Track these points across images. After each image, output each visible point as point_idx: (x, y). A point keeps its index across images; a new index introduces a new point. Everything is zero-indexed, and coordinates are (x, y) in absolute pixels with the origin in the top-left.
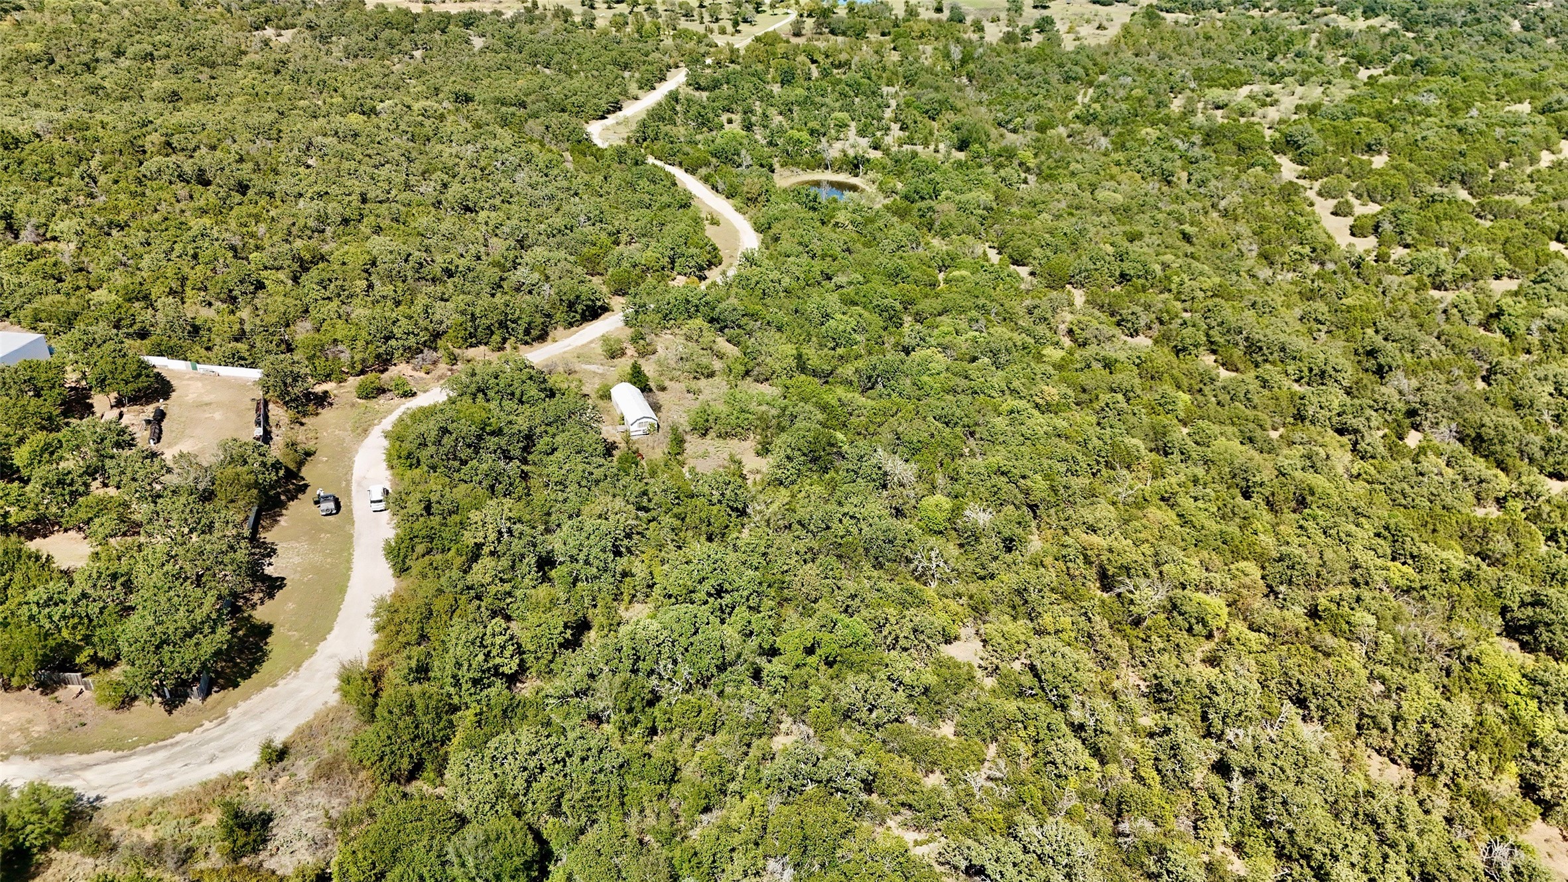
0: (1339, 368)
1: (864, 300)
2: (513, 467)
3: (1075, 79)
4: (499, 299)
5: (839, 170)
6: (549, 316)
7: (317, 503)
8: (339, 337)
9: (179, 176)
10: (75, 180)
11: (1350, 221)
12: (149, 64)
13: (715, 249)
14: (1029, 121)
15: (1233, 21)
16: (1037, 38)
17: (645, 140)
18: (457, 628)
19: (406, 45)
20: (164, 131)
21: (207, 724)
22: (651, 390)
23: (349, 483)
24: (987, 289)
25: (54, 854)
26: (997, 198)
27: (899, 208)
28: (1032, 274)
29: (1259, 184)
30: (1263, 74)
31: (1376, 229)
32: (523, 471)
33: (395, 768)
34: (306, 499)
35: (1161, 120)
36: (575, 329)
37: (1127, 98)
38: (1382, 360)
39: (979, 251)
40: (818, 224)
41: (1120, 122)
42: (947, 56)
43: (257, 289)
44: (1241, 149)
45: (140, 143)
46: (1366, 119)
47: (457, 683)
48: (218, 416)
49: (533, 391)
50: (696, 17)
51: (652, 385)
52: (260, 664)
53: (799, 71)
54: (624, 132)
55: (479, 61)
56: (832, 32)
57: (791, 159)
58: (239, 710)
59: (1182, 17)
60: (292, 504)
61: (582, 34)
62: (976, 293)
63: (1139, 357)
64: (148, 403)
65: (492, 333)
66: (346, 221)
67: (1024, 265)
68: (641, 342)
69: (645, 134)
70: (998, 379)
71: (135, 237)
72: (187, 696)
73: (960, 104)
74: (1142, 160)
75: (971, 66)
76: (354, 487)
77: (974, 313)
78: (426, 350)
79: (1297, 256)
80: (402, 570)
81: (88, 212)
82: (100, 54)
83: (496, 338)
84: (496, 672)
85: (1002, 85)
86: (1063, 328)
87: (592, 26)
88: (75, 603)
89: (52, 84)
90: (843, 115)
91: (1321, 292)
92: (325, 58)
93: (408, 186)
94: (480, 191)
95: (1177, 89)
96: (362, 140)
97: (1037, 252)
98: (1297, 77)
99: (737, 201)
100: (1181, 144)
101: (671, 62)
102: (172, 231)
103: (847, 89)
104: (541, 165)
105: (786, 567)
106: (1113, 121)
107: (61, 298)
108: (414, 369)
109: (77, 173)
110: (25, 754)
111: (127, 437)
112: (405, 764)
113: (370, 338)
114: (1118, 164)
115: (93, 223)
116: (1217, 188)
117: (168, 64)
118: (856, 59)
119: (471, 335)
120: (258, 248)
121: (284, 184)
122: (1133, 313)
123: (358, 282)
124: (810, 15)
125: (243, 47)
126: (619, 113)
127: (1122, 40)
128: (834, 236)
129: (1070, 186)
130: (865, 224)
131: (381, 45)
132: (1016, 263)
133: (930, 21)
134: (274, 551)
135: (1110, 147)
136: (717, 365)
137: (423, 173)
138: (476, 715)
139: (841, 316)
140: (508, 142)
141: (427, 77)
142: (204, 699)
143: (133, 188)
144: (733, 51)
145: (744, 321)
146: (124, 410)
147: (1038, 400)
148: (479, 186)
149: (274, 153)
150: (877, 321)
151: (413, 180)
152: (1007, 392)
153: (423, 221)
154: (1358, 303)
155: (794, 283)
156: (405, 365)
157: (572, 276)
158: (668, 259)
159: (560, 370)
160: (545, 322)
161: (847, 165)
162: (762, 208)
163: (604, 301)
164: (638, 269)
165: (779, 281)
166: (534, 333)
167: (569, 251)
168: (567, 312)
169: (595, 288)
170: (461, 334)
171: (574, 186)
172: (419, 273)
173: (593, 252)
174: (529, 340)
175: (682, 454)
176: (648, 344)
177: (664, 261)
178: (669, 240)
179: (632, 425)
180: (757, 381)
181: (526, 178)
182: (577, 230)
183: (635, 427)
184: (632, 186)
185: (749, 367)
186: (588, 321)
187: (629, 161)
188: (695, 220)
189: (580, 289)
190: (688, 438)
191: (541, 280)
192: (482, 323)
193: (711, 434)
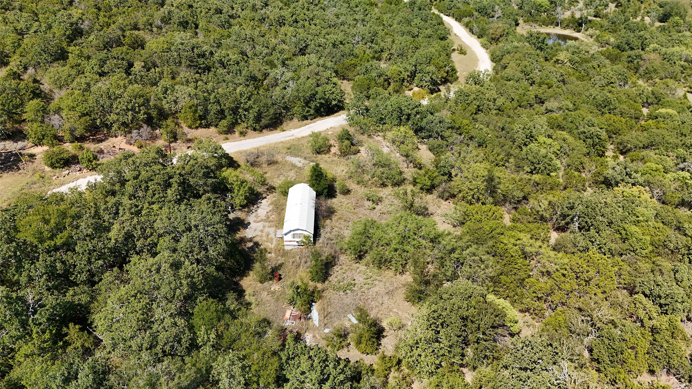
1: (570, 125)
5: (567, 27)
6: (284, 109)
13: (453, 70)
22: (328, 194)
27: (611, 55)
36: (306, 122)
39: (680, 93)
40: (542, 60)
51: (333, 189)
57: (531, 17)
65: (223, 117)
68: (348, 142)
78: (145, 127)
83: (227, 122)
99: (484, 40)
108: (127, 142)
119: (201, 118)
128: (553, 69)
130: (581, 63)
136: (409, 173)
139: (546, 139)
145: (447, 133)
150: (581, 147)
155: (508, 103)
156: (122, 137)
157: (318, 77)
158: (409, 74)
159: (263, 159)
160: (280, 114)
161: (573, 24)
162: (500, 45)
163: (339, 101)
164: (382, 78)
165: (495, 100)
166: (264, 122)
167: (334, 60)
168: (303, 107)
169: (334, 89)
170: (190, 115)
171: (367, 19)
172: (192, 61)
173: (353, 62)
174: (258, 127)
175: (324, 282)
176: (352, 144)
177: (405, 75)
178: (414, 59)
179: (286, 234)
180: (441, 197)
181: (335, 10)
182: (347, 45)
183: (288, 237)
184: (409, 22)
185: (436, 182)
186: (322, 116)
187: (416, 9)
188: (445, 48)
189: (317, 89)
190: (342, 258)
191: (293, 79)
192: (214, 108)
193: (368, 258)
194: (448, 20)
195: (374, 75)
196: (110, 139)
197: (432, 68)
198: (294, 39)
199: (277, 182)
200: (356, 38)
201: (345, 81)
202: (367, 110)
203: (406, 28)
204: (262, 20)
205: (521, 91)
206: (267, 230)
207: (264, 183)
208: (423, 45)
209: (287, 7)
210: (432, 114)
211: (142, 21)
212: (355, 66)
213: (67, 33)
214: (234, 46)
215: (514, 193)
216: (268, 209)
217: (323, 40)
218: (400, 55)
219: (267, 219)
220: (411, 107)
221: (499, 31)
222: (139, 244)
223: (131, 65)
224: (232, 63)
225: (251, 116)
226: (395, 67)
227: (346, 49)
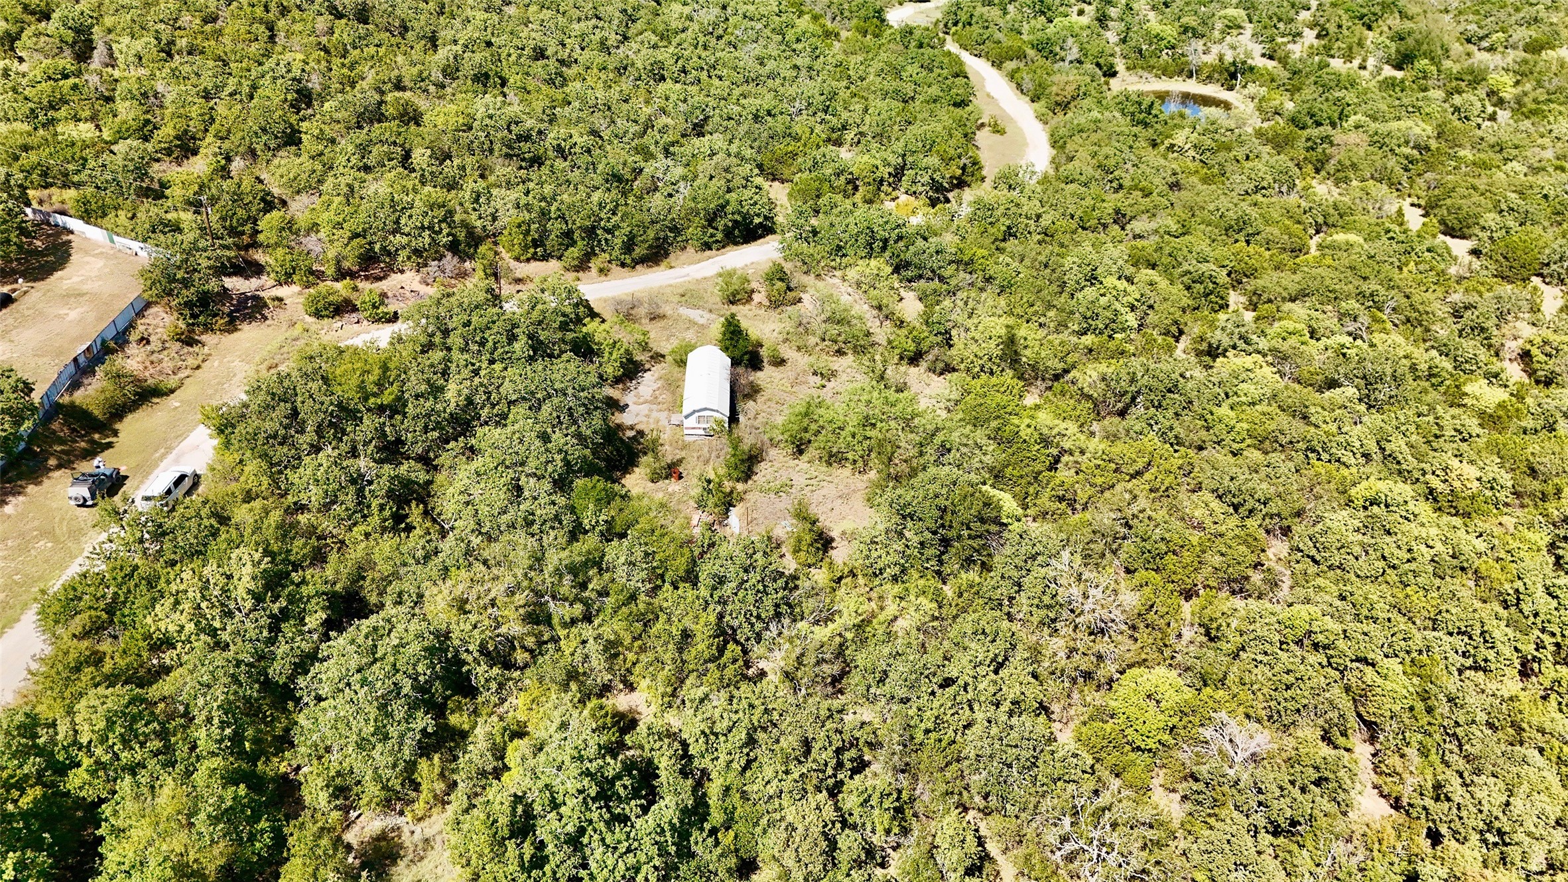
5: (1210, 79)
6: (672, 230)
13: (975, 163)
14: (1515, 37)
17: (955, 24)
24: (1387, 267)
26: (1439, 136)
27: (1278, 135)
28: (1475, 252)
36: (708, 253)
39: (1391, 208)
51: (764, 353)
54: (937, 15)
57: (1141, 60)
62: (1366, 271)
65: (572, 244)
67: (1463, 237)
68: (781, 286)
69: (957, 18)
70: (1364, 429)
77: (1352, 305)
78: (451, 257)
83: (577, 251)
86: (1513, 347)
90: (1239, 14)
97: (1491, 219)
99: (1040, 106)
108: (424, 282)
119: (535, 243)
128: (1161, 163)
130: (1216, 154)
132: (1450, 232)
136: (882, 335)
139: (1117, 282)
145: (949, 271)
147: (1435, 483)
150: (1180, 296)
152: (1377, 457)
155: (1062, 222)
156: (413, 273)
157: (729, 176)
158: (891, 170)
159: (642, 311)
160: (666, 238)
161: (1221, 73)
162: (1069, 116)
163: (766, 218)
164: (842, 178)
165: (1039, 216)
166: (639, 251)
167: (756, 144)
168: (704, 227)
169: (756, 197)
170: (518, 239)
171: (818, 65)
172: (510, 147)
173: (790, 148)
174: (628, 261)
175: (746, 481)
176: (789, 289)
177: (884, 172)
178: (901, 143)
179: (687, 417)
180: (932, 370)
181: (757, 49)
182: (779, 118)
183: (691, 422)
184: (897, 73)
185: (924, 346)
186: (736, 244)
187: (913, 44)
188: (965, 123)
189: (728, 196)
190: (773, 453)
191: (684, 178)
192: (555, 227)
193: (812, 452)
194: (978, 67)
195: (828, 171)
196: (393, 276)
197: (933, 160)
198: (682, 107)
199: (665, 347)
200: (797, 104)
201: (776, 184)
202: (815, 232)
203: (891, 84)
204: (622, 70)
205: (1089, 202)
206: (655, 414)
207: (645, 347)
208: (920, 116)
209: (664, 43)
210: (925, 239)
211: (409, 73)
212: (794, 155)
213: (289, 97)
214: (579, 120)
215: (1049, 364)
216: (655, 386)
217: (737, 109)
218: (878, 136)
219: (654, 400)
220: (888, 227)
221: (1070, 89)
222: (484, 413)
223: (407, 155)
224: (577, 150)
225: (618, 242)
226: (866, 157)
227: (778, 124)
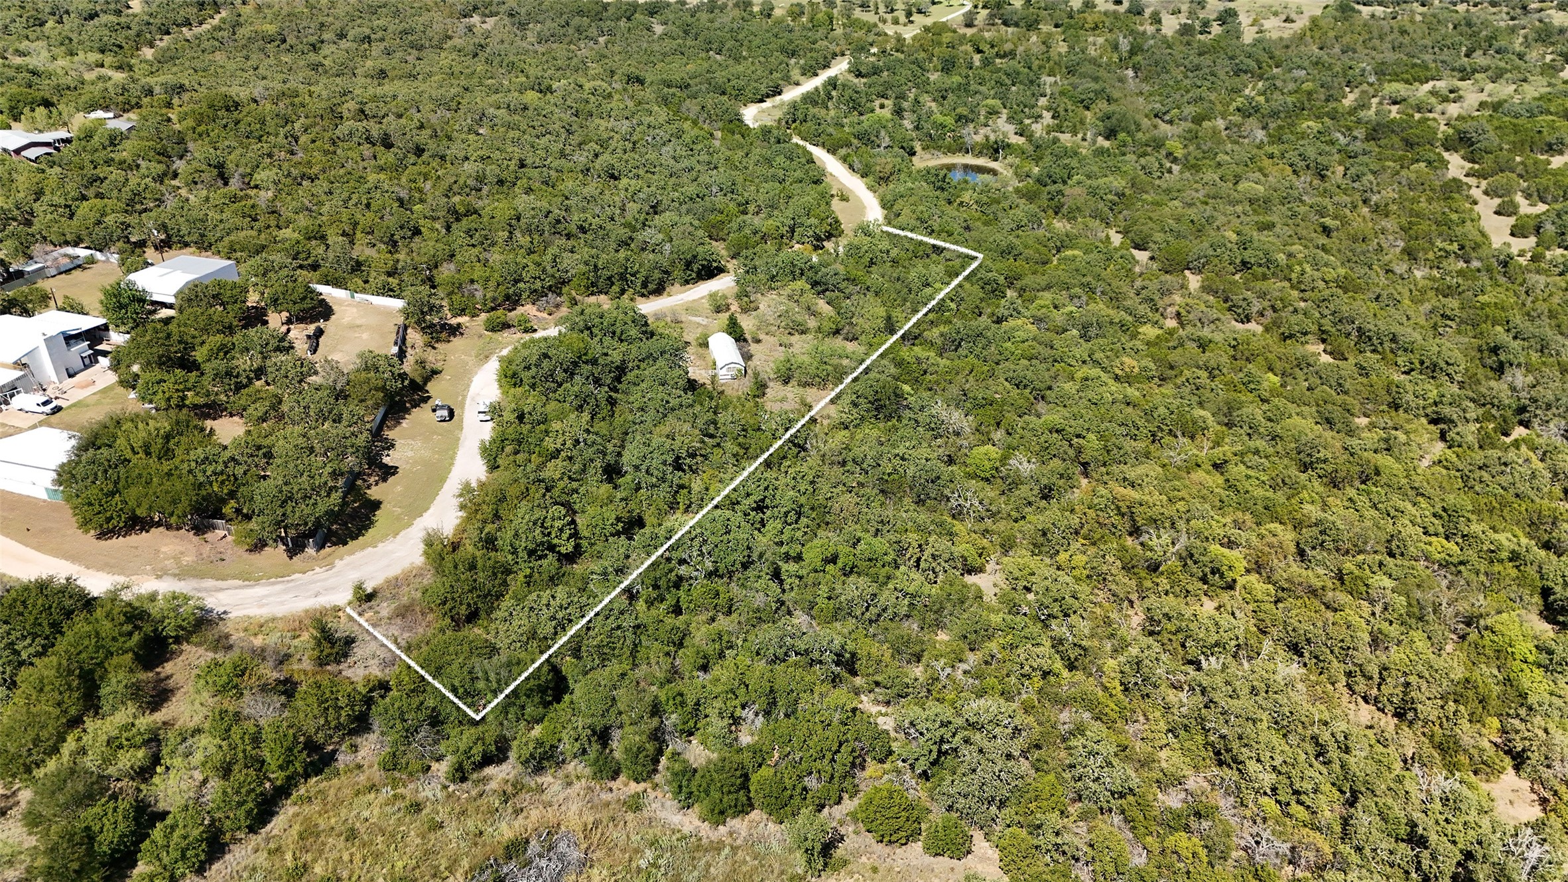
0: (1452, 361)
2: (602, 393)
3: (1246, 72)
4: (622, 254)
5: (980, 154)
6: (666, 272)
7: (434, 411)
8: (476, 278)
9: (367, 138)
10: (281, 140)
11: (1512, 220)
12: (366, 46)
13: (837, 221)
14: (1186, 112)
15: (1434, 16)
16: (1216, 29)
17: (794, 121)
18: (523, 510)
19: (593, 32)
20: (360, 99)
21: (318, 569)
22: (745, 340)
23: (464, 397)
24: (1097, 268)
25: (185, 646)
26: (1132, 185)
27: (1029, 191)
28: (1151, 258)
29: (1421, 180)
30: (1453, 70)
31: (1538, 230)
32: (610, 397)
33: (454, 612)
34: (427, 407)
35: (1328, 114)
36: (689, 286)
37: (1296, 92)
38: (1503, 357)
39: (1103, 235)
40: (943, 202)
41: (1282, 115)
42: (1116, 47)
43: (414, 234)
44: (1409, 144)
45: (339, 110)
46: (1551, 117)
47: (514, 552)
48: (365, 336)
49: (634, 332)
50: (872, 8)
51: (748, 336)
52: (366, 530)
53: (961, 61)
54: (778, 114)
55: (656, 47)
56: (1005, 23)
57: (933, 143)
58: (344, 562)
59: (1379, 10)
60: (415, 411)
61: (757, 24)
62: (1085, 271)
63: (1235, 339)
64: (311, 322)
65: (613, 284)
66: (501, 182)
67: (1145, 250)
68: (746, 299)
69: (795, 116)
70: (1082, 350)
71: (322, 185)
72: (305, 546)
73: (1116, 94)
74: (1296, 152)
75: (1139, 58)
76: (468, 402)
77: (1077, 290)
78: (550, 295)
79: (1442, 253)
80: (493, 467)
81: (285, 165)
82: (325, 36)
83: (616, 288)
84: (552, 548)
85: (1166, 76)
86: (1171, 310)
87: (769, 16)
88: (226, 464)
89: (280, 61)
90: (996, 103)
91: (1460, 290)
92: (520, 43)
93: (563, 155)
94: (627, 161)
95: (1355, 83)
96: (530, 113)
97: (1159, 237)
98: (1490, 73)
99: (870, 180)
100: (1341, 138)
101: (837, 50)
102: (352, 184)
103: (1004, 77)
104: (688, 140)
105: (829, 495)
106: (1275, 114)
107: (254, 233)
108: (538, 310)
109: (282, 131)
110: (175, 575)
111: (286, 344)
112: (463, 610)
113: (501, 280)
114: (1271, 156)
115: (289, 175)
116: (1371, 183)
117: (382, 46)
118: (1021, 49)
119: (593, 285)
120: (422, 201)
121: (455, 150)
122: (1244, 299)
123: (501, 233)
124: (984, 7)
125: (450, 33)
126: (778, 98)
127: (1308, 33)
128: (955, 214)
129: (1211, 176)
130: (991, 206)
131: (571, 31)
132: (1138, 247)
133: (1106, 13)
134: (393, 446)
135: (1266, 140)
136: (812, 323)
137: (580, 144)
138: (526, 577)
140: (663, 118)
141: (607, 61)
142: (318, 551)
143: (327, 147)
144: (899, 39)
145: (843, 285)
146: (292, 327)
147: (1117, 371)
148: (625, 157)
149: (451, 122)
150: (977, 292)
151: (568, 149)
152: (1088, 362)
153: (569, 184)
154: (1493, 300)
156: (530, 306)
157: (694, 238)
158: (787, 228)
160: (663, 278)
161: (987, 149)
162: (891, 186)
163: (720, 262)
164: (758, 235)
165: (888, 251)
166: (651, 287)
167: (697, 216)
168: (684, 270)
169: (710, 251)
170: (582, 283)
173: (719, 218)
174: (646, 293)
176: (750, 302)
177: (784, 230)
178: (790, 210)
179: (719, 371)
180: (846, 339)
182: (705, 199)
183: (724, 371)
184: (769, 162)
185: (840, 326)
186: (704, 279)
187: (773, 140)
188: (823, 195)
189: (695, 250)
190: (772, 383)
192: (603, 274)
193: (793, 382)
194: (818, 153)
195: (749, 232)
196: (521, 308)
197: (812, 221)
199: (691, 338)
200: (713, 189)
201: (714, 242)
202: (756, 269)
203: (767, 171)
206: (698, 372)
210: (825, 268)
212: (723, 221)
216: (696, 358)
219: (700, 365)
221: (888, 167)
225: (638, 282)
